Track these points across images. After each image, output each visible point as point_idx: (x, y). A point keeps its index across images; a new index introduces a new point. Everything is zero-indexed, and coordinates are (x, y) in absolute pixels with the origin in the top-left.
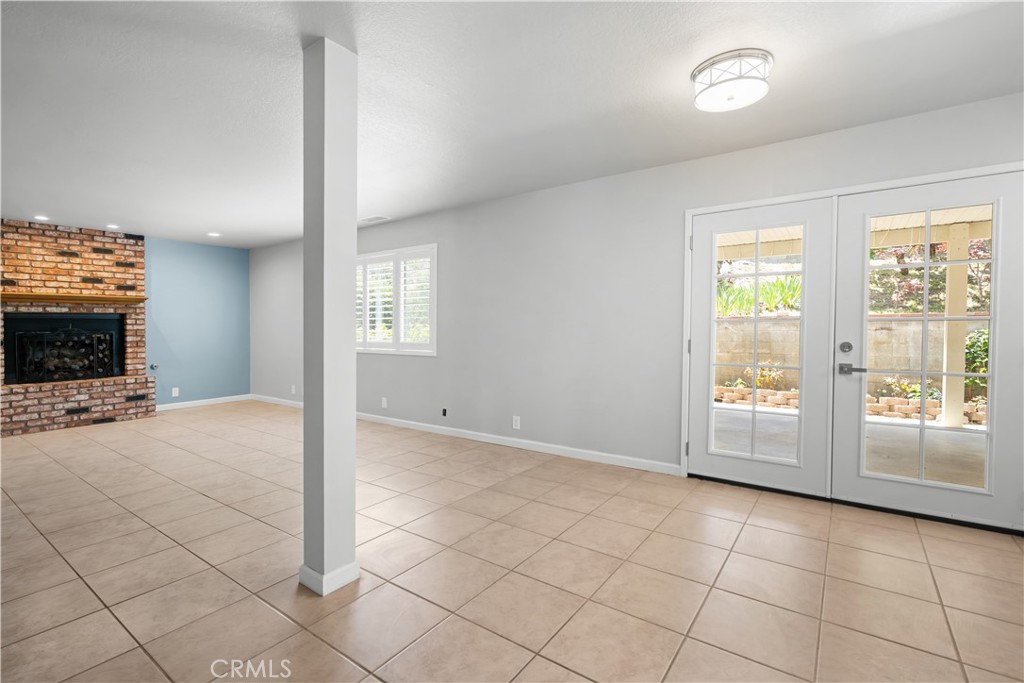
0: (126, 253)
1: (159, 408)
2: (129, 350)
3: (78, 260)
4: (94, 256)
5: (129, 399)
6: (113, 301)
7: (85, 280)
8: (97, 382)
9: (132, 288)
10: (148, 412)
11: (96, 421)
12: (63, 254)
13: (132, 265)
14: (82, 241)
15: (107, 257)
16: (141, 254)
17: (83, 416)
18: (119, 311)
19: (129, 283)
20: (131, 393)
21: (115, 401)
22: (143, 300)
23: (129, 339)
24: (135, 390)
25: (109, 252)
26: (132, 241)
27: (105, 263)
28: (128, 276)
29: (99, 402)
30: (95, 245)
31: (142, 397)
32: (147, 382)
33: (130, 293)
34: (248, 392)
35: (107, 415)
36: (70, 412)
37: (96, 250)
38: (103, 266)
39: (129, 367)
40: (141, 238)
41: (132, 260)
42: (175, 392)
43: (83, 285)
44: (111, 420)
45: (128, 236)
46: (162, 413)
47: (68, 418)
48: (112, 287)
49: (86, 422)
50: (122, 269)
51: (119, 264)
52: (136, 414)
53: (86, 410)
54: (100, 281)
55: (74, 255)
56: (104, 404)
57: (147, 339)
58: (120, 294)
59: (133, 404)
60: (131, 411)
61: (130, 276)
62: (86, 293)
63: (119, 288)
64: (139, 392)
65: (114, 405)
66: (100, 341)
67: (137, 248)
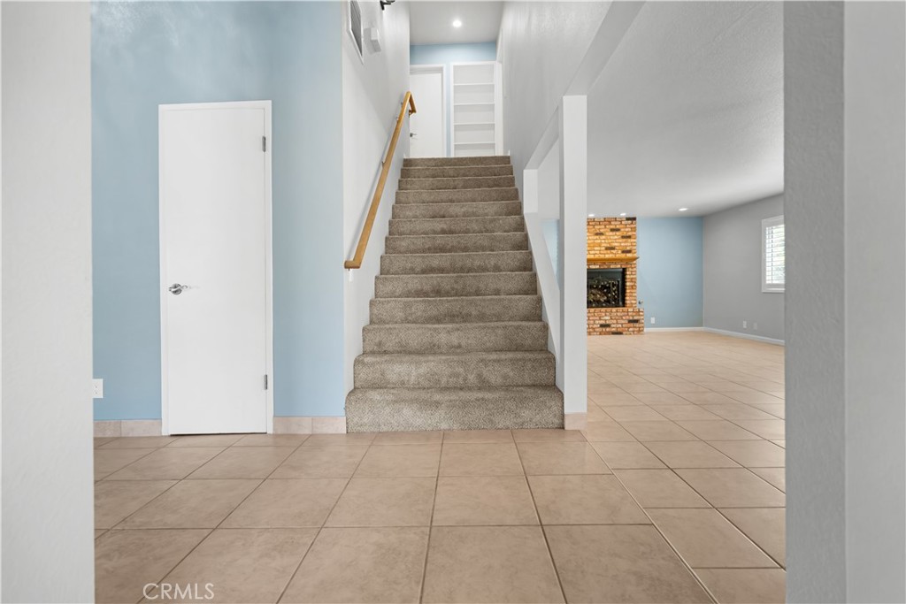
0: (627, 230)
1: (645, 330)
2: (628, 291)
3: (603, 237)
4: (611, 233)
5: (630, 321)
6: (621, 260)
7: (607, 249)
8: (614, 310)
9: (629, 252)
10: (640, 331)
11: (614, 333)
12: (597, 234)
13: (629, 237)
14: (605, 226)
15: (618, 233)
16: (634, 229)
17: (608, 329)
18: (623, 267)
19: (628, 248)
20: (631, 318)
21: (623, 322)
22: (635, 259)
23: (628, 284)
24: (633, 316)
25: (618, 230)
26: (630, 222)
27: (616, 237)
28: (627, 244)
29: (615, 321)
30: (612, 227)
31: (636, 321)
32: (639, 311)
33: (629, 255)
34: (702, 326)
35: (619, 330)
36: (602, 326)
37: (612, 230)
38: (614, 239)
39: (628, 302)
40: (634, 219)
41: (630, 234)
42: (653, 320)
43: (605, 252)
44: (621, 333)
45: (628, 219)
46: (648, 333)
47: (600, 329)
48: (620, 252)
49: (608, 333)
50: (624, 240)
51: (623, 237)
52: (634, 331)
53: (608, 326)
54: (613, 248)
55: (601, 234)
56: (617, 323)
57: (637, 284)
58: (623, 256)
59: (632, 325)
60: (631, 329)
61: (629, 244)
62: (607, 256)
63: (623, 252)
64: (636, 318)
65: (622, 324)
66: (614, 285)
67: (632, 226)
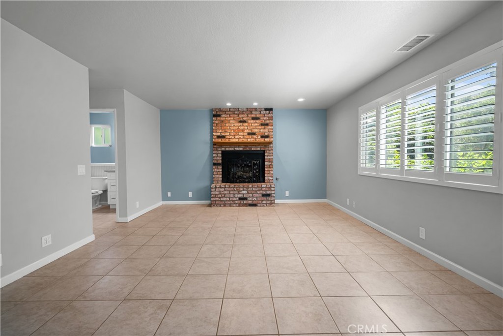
0: (265, 118)
1: (277, 201)
2: (266, 169)
3: (246, 124)
4: (252, 121)
5: (264, 195)
6: (259, 144)
7: (249, 134)
8: (250, 185)
9: (267, 137)
10: (272, 203)
11: (250, 205)
12: (241, 122)
13: (267, 125)
14: (247, 115)
15: (257, 121)
16: (271, 118)
17: (245, 202)
18: (262, 149)
19: (266, 134)
20: (264, 193)
21: (257, 196)
22: (271, 143)
23: (266, 163)
24: (266, 191)
25: (258, 119)
26: (268, 112)
27: (256, 125)
28: (265, 130)
29: (251, 195)
30: (253, 116)
31: (269, 195)
32: (271, 187)
33: (267, 140)
34: (326, 198)
35: (254, 203)
36: (240, 199)
37: (253, 119)
38: (255, 126)
39: (266, 178)
40: (271, 110)
41: (267, 122)
42: (287, 193)
43: (248, 136)
44: (256, 205)
45: (266, 110)
46: (278, 204)
47: (238, 202)
48: (259, 137)
49: (246, 205)
50: (263, 127)
51: (262, 125)
52: (266, 204)
53: (245, 199)
54: (254, 134)
55: (245, 122)
56: (253, 197)
57: (274, 164)
58: (262, 140)
59: (265, 198)
60: (264, 202)
61: (267, 130)
62: (249, 140)
63: (262, 137)
64: (268, 192)
65: (257, 197)
66: (254, 165)
67: (270, 115)
